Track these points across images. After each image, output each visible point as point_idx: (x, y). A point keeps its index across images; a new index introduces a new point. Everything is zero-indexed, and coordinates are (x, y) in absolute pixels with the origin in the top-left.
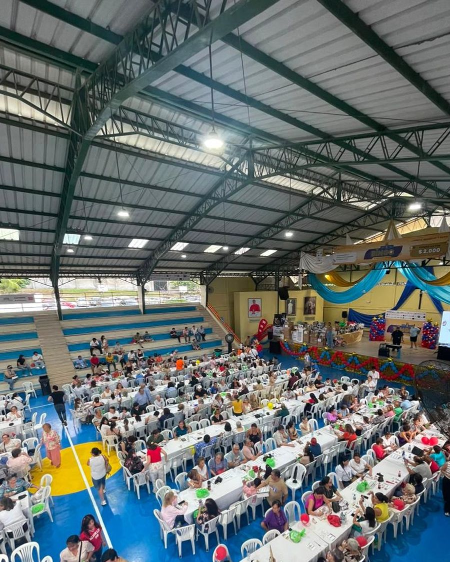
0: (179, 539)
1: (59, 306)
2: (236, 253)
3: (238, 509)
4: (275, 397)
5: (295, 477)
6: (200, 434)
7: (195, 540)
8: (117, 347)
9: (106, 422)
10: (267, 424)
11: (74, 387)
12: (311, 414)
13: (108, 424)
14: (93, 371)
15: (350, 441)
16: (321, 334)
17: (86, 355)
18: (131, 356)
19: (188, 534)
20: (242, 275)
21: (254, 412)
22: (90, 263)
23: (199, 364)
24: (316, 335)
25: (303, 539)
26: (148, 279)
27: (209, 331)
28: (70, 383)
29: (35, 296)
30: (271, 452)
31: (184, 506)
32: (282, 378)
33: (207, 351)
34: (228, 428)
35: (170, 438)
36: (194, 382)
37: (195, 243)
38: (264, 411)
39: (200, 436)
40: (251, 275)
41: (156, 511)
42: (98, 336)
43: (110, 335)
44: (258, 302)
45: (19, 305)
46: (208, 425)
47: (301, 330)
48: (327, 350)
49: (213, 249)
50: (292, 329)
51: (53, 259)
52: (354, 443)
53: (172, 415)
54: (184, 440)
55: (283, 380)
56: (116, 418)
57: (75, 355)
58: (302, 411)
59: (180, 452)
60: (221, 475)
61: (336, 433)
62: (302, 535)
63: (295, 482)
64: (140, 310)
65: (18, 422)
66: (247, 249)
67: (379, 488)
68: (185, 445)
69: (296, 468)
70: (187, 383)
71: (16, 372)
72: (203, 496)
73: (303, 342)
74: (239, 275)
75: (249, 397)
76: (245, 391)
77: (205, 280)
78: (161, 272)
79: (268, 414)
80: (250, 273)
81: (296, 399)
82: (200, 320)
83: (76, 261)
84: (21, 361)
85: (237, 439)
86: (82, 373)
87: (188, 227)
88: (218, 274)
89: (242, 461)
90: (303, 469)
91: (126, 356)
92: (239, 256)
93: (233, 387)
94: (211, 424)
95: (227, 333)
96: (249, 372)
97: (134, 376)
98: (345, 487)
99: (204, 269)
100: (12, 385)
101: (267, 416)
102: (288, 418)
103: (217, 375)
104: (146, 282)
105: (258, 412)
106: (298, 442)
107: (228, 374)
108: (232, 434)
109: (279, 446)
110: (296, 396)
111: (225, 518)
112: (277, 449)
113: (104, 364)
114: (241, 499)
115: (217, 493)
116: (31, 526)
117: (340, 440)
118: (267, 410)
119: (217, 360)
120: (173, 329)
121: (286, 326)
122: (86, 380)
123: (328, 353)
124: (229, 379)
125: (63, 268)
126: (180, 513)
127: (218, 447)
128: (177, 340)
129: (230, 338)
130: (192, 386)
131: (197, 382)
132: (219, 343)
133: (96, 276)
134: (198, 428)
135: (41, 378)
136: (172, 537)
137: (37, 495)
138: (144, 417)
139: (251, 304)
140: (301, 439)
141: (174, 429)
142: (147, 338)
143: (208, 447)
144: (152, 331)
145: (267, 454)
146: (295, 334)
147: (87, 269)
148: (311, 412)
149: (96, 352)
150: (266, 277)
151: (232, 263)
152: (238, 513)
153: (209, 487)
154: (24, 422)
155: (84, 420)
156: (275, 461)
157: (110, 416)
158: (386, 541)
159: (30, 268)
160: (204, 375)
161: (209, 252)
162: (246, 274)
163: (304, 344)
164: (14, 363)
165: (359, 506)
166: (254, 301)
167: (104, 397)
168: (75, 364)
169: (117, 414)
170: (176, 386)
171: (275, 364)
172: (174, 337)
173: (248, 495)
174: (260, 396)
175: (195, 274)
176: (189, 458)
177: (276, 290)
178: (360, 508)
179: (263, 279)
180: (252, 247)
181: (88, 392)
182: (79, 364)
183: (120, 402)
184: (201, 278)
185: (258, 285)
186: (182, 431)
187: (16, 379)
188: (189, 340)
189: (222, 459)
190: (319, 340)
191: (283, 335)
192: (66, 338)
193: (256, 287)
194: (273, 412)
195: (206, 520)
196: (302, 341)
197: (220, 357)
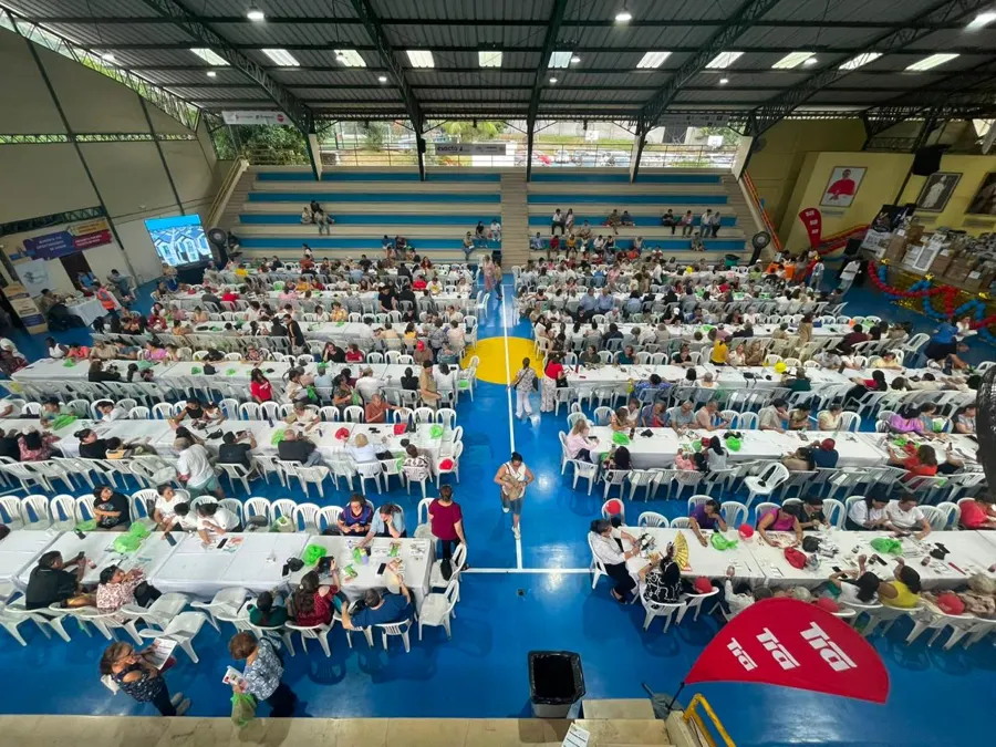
0: (577, 473)
1: (530, 161)
2: (841, 67)
3: (659, 477)
4: (801, 357)
5: (766, 477)
6: (649, 370)
7: (594, 483)
8: (584, 228)
9: (542, 320)
10: (760, 393)
11: (523, 270)
12: (858, 405)
13: (544, 324)
14: (549, 255)
15: (915, 473)
16: (987, 263)
17: (546, 232)
18: (598, 243)
19: (588, 472)
20: (843, 114)
21: (745, 368)
22: (578, 98)
23: (689, 273)
24: (969, 263)
25: (729, 551)
26: (655, 124)
27: (729, 221)
28: (520, 265)
29: (507, 147)
30: (742, 431)
31: (593, 442)
32: (832, 330)
33: (711, 256)
34: (692, 375)
35: (609, 362)
36: (670, 298)
37: (760, 50)
38: (763, 371)
39: (646, 372)
40: (864, 115)
41: (561, 433)
42: (565, 208)
43: (581, 209)
44: (855, 176)
45: (488, 157)
46: (663, 363)
47: (935, 245)
48: (980, 300)
49: (791, 61)
50: (915, 239)
51: (533, 94)
52: (922, 480)
53: (621, 336)
54: (623, 370)
55: (834, 333)
56: (555, 319)
57: (534, 231)
58: (843, 394)
59: (614, 382)
60: (652, 429)
61: (889, 451)
62: (730, 545)
63: (762, 484)
64: (629, 175)
65: (465, 296)
66: (874, 56)
67: (924, 564)
68: (624, 377)
69: (774, 468)
70: (659, 297)
71: (474, 241)
72: (619, 442)
73: (928, 273)
74: (835, 114)
75: (749, 344)
76: (748, 332)
77: (756, 128)
78: (679, 112)
79: (769, 378)
80: (865, 111)
81: (840, 372)
82: (721, 200)
83: (562, 94)
84: (480, 229)
85: (698, 397)
86: (537, 255)
87: (750, 18)
88: (789, 114)
89: (690, 425)
90: (783, 473)
91: (592, 242)
92: (850, 73)
93: (729, 321)
94: (669, 363)
95: (761, 229)
96: (770, 305)
97: (593, 272)
98: (849, 529)
99: (760, 103)
100: (468, 253)
101: (765, 380)
102: (803, 396)
103: (711, 297)
104: (649, 129)
105: (754, 370)
106: (800, 435)
107: (729, 299)
108: (694, 386)
109: (761, 429)
110: (844, 365)
111: (637, 477)
112: (756, 432)
113: (563, 248)
114: (669, 467)
115: (638, 446)
116: (456, 396)
117: (893, 463)
118: (770, 371)
119: (722, 273)
120: (670, 210)
121: (901, 233)
122: (537, 265)
123: (982, 306)
124: (731, 308)
125: (544, 106)
126: (587, 447)
127: (668, 395)
128: (670, 229)
129: (761, 239)
130: (665, 304)
131: (675, 299)
132: (739, 244)
133: (580, 119)
134: (648, 362)
135: (494, 252)
136: (571, 467)
137: (465, 372)
138: (586, 328)
139: (838, 177)
140: (808, 433)
141: (616, 353)
142: (626, 220)
143: (651, 390)
144: (634, 210)
145: (735, 431)
146: (917, 252)
147: (573, 106)
148: (859, 401)
149: (558, 231)
150: (900, 118)
151: (825, 89)
152: (658, 480)
153: (631, 436)
154: (470, 297)
155: (523, 312)
156: (742, 444)
157: (549, 315)
158: (886, 635)
159: (508, 106)
160: (689, 292)
161: (782, 67)
162: (852, 114)
163: (929, 277)
164: (473, 230)
165: (857, 563)
166: (847, 173)
167: (551, 291)
168: (531, 242)
169: (557, 315)
170: (642, 298)
171: (833, 303)
172: (667, 224)
173: (679, 468)
174: (771, 348)
175: (741, 114)
176: (623, 394)
177: (912, 152)
178: (858, 568)
179: (891, 124)
180: (886, 52)
181: (536, 280)
182: (536, 243)
183: (566, 301)
184: (749, 122)
185: (873, 138)
186: (627, 359)
187: (472, 250)
188: (690, 233)
189: (663, 410)
190: (975, 275)
191: (883, 250)
192: (530, 206)
193: (867, 142)
194: (777, 378)
195: (612, 468)
196: (926, 270)
197: (729, 268)
